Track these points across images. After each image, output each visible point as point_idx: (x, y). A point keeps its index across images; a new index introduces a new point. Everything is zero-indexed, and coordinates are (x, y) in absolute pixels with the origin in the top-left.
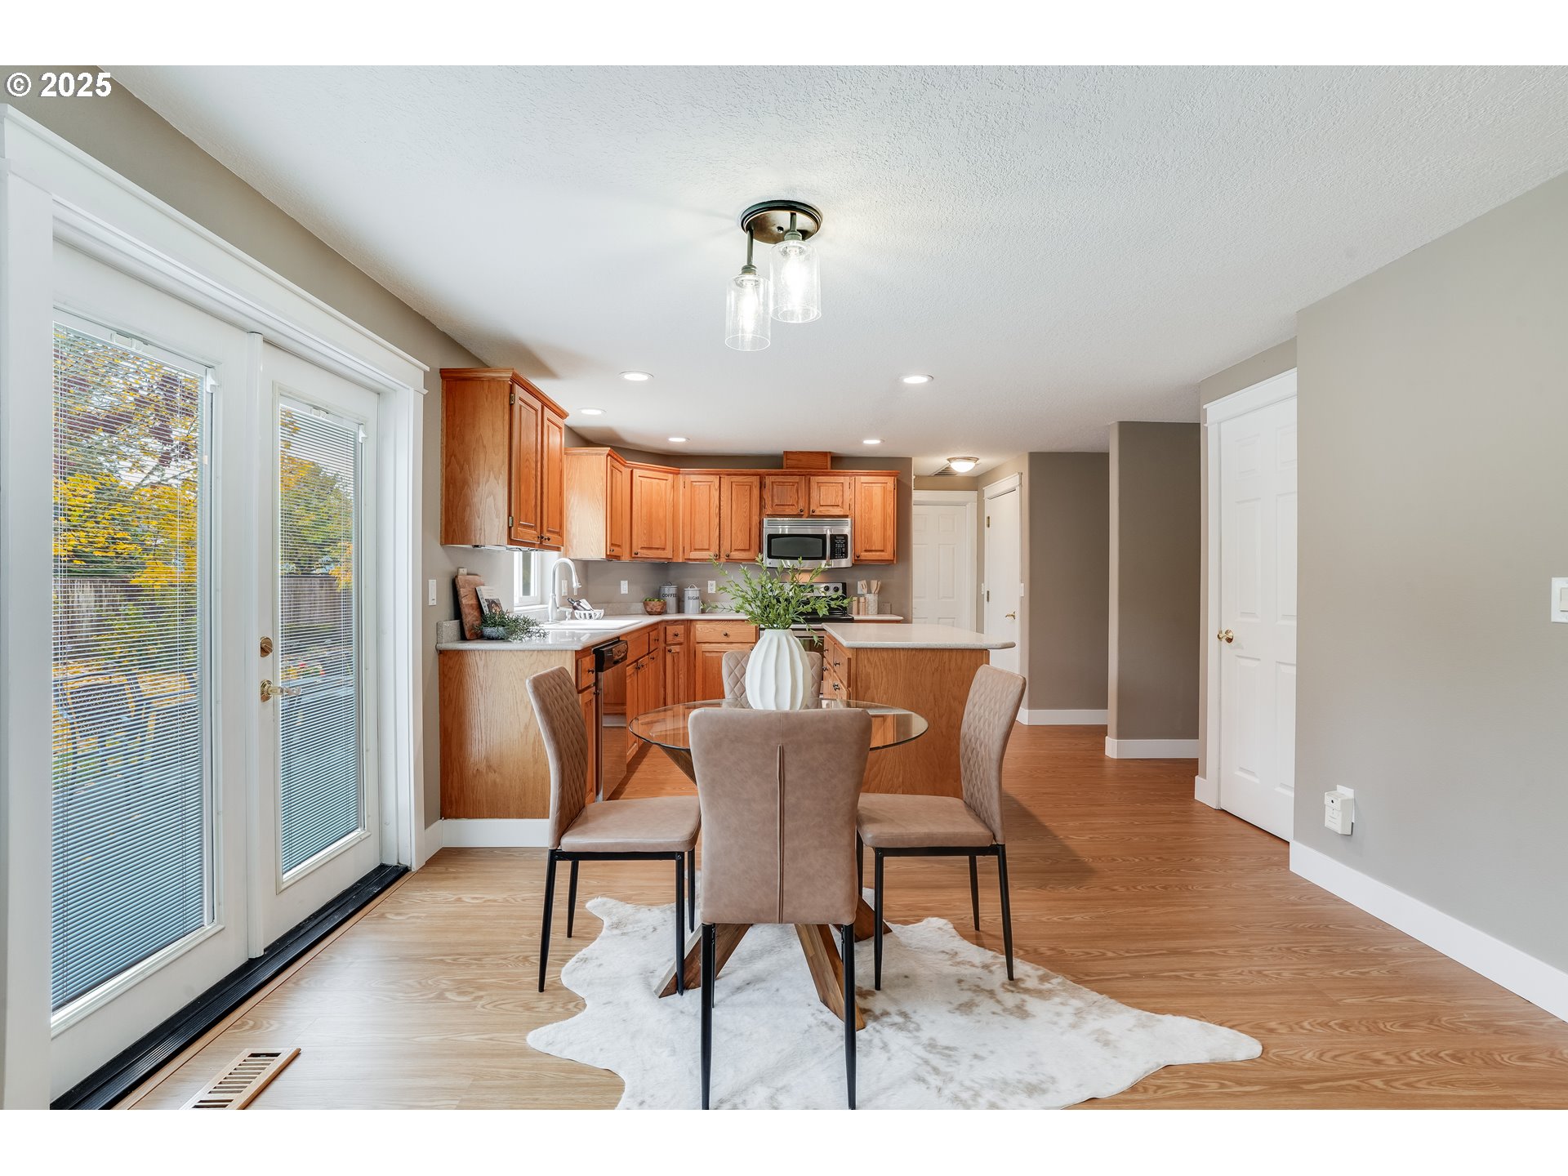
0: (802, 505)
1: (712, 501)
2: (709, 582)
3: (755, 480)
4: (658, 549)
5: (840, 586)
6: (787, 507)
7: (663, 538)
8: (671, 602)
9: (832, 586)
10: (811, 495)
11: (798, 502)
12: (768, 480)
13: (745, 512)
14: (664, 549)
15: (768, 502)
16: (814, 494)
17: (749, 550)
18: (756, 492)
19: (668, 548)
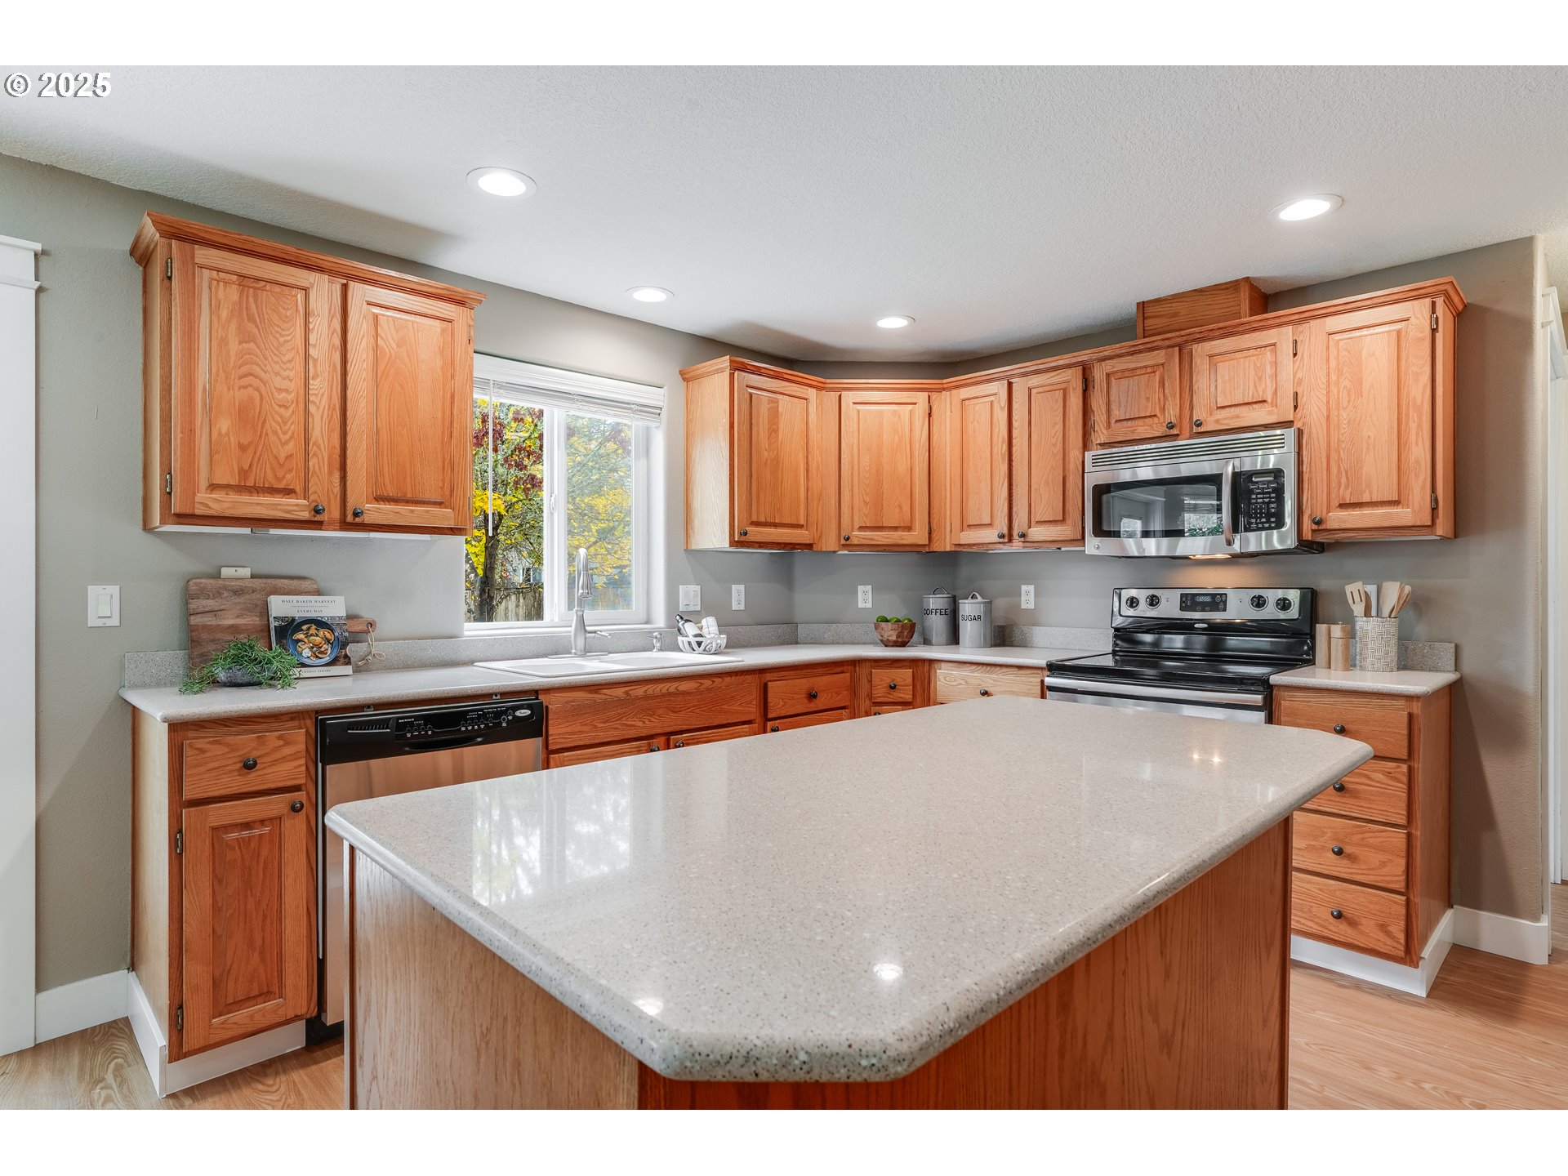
0: (1172, 414)
1: (996, 431)
2: (1024, 588)
3: (1073, 377)
4: (895, 528)
5: (1294, 596)
6: (1141, 422)
7: (907, 508)
8: (937, 624)
9: (1273, 596)
10: (1195, 387)
11: (1163, 409)
12: (1098, 374)
13: (1054, 445)
14: (909, 528)
15: (1099, 416)
16: (1202, 383)
17: (1064, 520)
18: (1075, 401)
19: (917, 526)
